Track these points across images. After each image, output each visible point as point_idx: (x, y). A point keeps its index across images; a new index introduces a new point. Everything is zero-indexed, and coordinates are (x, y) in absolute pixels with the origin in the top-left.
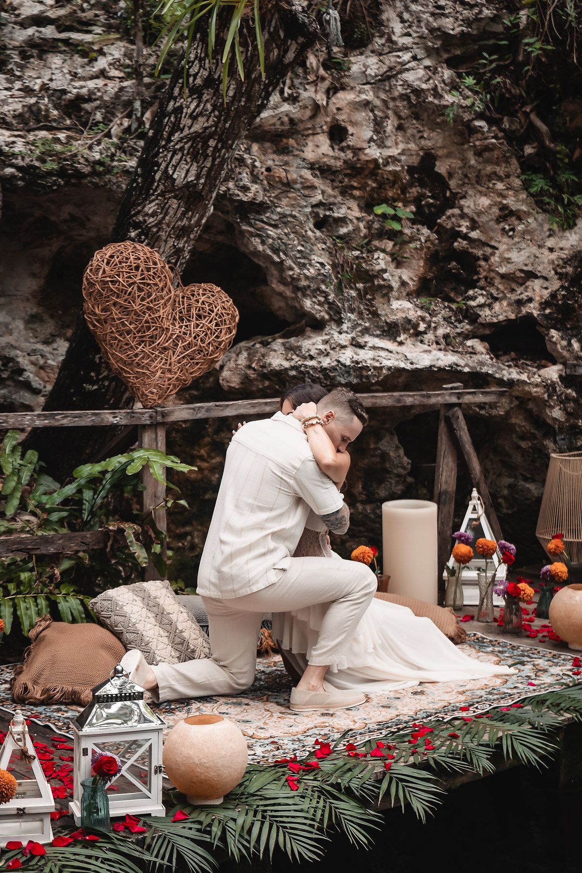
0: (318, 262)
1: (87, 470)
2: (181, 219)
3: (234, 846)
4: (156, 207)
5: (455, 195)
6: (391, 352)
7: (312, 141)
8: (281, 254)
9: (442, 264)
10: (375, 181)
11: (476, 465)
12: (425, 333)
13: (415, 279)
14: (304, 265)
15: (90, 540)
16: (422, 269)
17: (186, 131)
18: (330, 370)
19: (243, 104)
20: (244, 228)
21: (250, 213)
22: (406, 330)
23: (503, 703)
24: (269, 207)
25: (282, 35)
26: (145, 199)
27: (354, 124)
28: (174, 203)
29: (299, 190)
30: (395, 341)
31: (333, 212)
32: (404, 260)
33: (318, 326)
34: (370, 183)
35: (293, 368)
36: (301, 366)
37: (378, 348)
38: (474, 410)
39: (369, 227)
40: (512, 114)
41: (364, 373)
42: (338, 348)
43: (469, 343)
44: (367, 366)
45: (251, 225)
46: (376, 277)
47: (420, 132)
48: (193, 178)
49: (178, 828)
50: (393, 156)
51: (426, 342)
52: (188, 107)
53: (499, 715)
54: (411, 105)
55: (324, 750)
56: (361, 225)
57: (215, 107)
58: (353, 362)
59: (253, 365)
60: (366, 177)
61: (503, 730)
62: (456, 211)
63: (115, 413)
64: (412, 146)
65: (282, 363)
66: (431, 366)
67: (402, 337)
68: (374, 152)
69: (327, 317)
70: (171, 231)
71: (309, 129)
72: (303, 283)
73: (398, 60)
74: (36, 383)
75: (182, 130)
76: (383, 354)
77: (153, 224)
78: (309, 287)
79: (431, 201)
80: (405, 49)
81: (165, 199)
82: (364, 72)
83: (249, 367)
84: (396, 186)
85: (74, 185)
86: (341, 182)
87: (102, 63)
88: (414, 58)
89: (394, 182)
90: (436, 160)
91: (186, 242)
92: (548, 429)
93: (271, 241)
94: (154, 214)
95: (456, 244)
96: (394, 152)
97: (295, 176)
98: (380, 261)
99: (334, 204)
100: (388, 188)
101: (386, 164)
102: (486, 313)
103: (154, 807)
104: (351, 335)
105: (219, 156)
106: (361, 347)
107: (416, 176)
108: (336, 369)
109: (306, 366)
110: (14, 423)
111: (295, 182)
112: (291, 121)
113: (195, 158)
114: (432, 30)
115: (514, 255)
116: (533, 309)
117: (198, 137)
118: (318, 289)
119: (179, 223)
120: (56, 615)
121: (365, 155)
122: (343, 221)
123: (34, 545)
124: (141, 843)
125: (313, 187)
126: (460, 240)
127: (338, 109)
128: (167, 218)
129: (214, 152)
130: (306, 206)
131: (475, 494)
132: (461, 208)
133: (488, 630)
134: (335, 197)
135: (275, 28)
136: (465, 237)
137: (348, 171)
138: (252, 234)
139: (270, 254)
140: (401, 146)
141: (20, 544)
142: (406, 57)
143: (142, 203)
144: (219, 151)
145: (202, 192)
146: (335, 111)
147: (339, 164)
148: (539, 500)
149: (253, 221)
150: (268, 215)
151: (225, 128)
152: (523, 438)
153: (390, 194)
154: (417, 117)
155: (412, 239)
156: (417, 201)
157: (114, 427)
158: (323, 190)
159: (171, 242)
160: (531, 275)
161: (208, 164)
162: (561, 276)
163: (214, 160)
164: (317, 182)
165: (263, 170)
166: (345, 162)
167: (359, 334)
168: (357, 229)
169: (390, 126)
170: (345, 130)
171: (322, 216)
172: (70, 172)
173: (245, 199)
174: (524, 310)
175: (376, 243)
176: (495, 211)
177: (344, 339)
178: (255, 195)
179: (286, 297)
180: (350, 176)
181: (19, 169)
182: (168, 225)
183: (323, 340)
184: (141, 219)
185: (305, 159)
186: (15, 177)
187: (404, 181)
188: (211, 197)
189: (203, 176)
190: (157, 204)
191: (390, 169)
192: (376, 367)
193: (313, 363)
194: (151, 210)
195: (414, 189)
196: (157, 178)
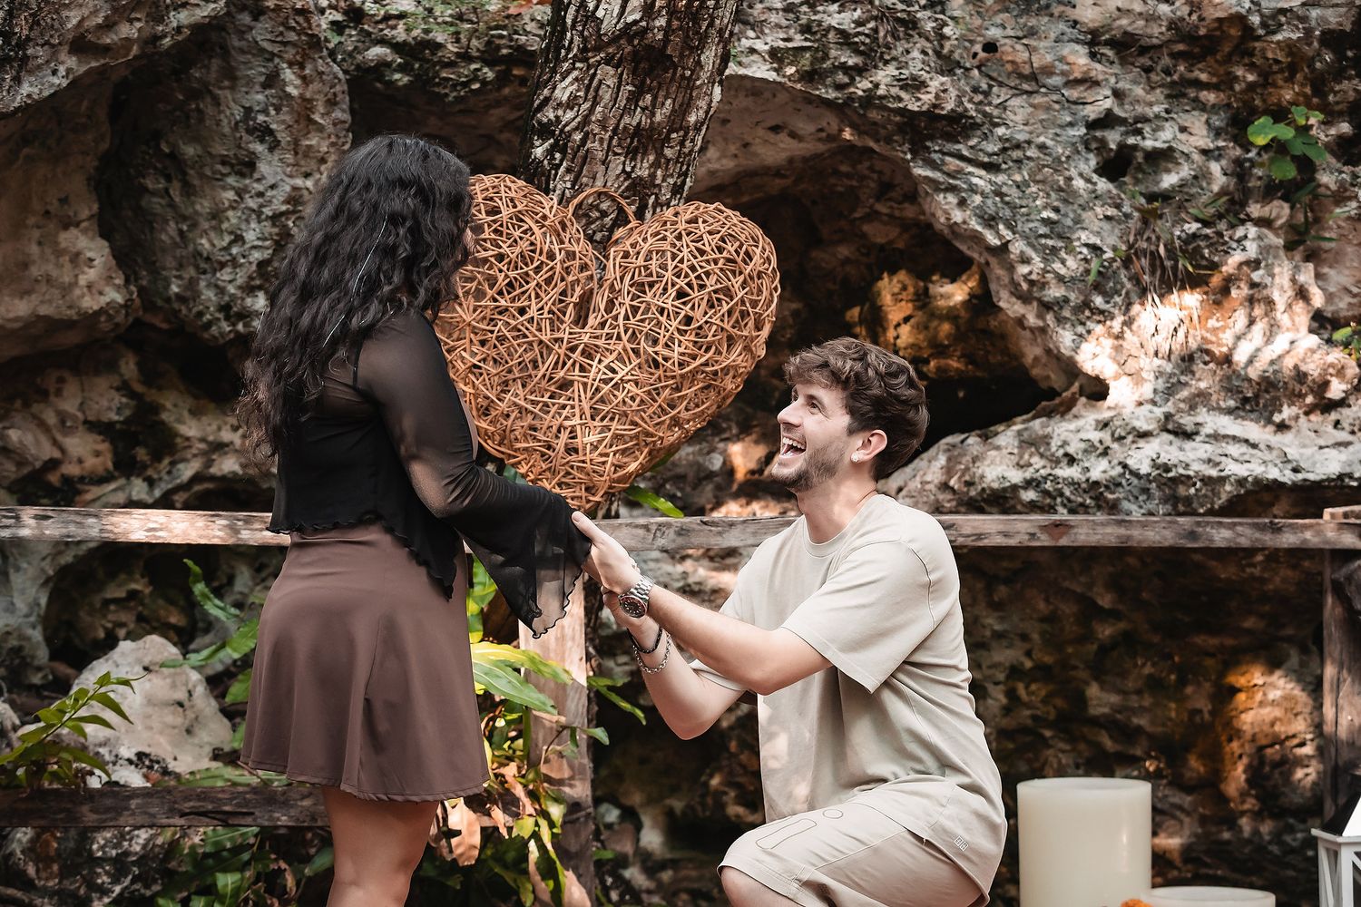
0: (1087, 245)
2: (632, 113)
4: (575, 86)
6: (1254, 446)
8: (1001, 227)
10: (1251, 67)
12: (1342, 403)
14: (1054, 251)
18: (1107, 487)
20: (920, 171)
21: (932, 138)
22: (1295, 397)
24: (976, 126)
26: (554, 71)
28: (607, 74)
29: (1056, 89)
30: (1269, 421)
31: (1144, 138)
32: (1327, 245)
34: (1240, 72)
35: (1029, 484)
36: (1045, 478)
37: (1225, 437)
41: (1182, 491)
42: (1130, 438)
44: (1189, 477)
45: (933, 165)
48: (637, 16)
50: (1290, 10)
51: (1345, 424)
56: (1215, 168)
58: (1155, 465)
59: (952, 483)
60: (1228, 60)
65: (1006, 475)
66: (1341, 477)
67: (1287, 412)
69: (1110, 369)
70: (611, 138)
72: (1055, 292)
76: (1234, 449)
77: (574, 124)
78: (1066, 300)
81: (589, 68)
83: (945, 486)
84: (1299, 76)
85: (522, 82)
86: (1167, 72)
89: (1292, 70)
91: (656, 165)
93: (978, 199)
94: (571, 103)
97: (1049, 58)
98: (1247, 244)
99: (1146, 120)
100: (1280, 83)
101: (1274, 26)
104: (1165, 409)
106: (1189, 436)
107: (1350, 54)
108: (1120, 485)
109: (1055, 479)
110: (184, 532)
111: (1048, 71)
118: (1087, 304)
119: (627, 119)
122: (1163, 157)
123: (238, 805)
125: (1089, 82)
128: (599, 109)
130: (1071, 124)
134: (1151, 105)
137: (1181, 47)
138: (937, 187)
139: (979, 228)
141: (204, 800)
143: (548, 80)
145: (665, 47)
147: (1157, 32)
149: (936, 156)
150: (972, 142)
153: (1288, 95)
156: (1355, 111)
158: (1117, 89)
159: (617, 165)
164: (1098, 70)
165: (978, 48)
166: (1173, 25)
167: (1182, 405)
168: (1201, 176)
171: (1113, 146)
172: (505, 51)
173: (914, 107)
175: (1255, 210)
178: (937, 97)
179: (1032, 330)
180: (1191, 58)
181: (398, 47)
182: (603, 124)
183: (1098, 422)
184: (551, 116)
185: (1076, 22)
186: (388, 65)
187: (1318, 65)
188: (698, 63)
189: (659, 11)
190: (576, 79)
191: (1279, 37)
192: (1210, 478)
193: (1072, 472)
194: (567, 94)
195: (1345, 85)
196: (569, 21)
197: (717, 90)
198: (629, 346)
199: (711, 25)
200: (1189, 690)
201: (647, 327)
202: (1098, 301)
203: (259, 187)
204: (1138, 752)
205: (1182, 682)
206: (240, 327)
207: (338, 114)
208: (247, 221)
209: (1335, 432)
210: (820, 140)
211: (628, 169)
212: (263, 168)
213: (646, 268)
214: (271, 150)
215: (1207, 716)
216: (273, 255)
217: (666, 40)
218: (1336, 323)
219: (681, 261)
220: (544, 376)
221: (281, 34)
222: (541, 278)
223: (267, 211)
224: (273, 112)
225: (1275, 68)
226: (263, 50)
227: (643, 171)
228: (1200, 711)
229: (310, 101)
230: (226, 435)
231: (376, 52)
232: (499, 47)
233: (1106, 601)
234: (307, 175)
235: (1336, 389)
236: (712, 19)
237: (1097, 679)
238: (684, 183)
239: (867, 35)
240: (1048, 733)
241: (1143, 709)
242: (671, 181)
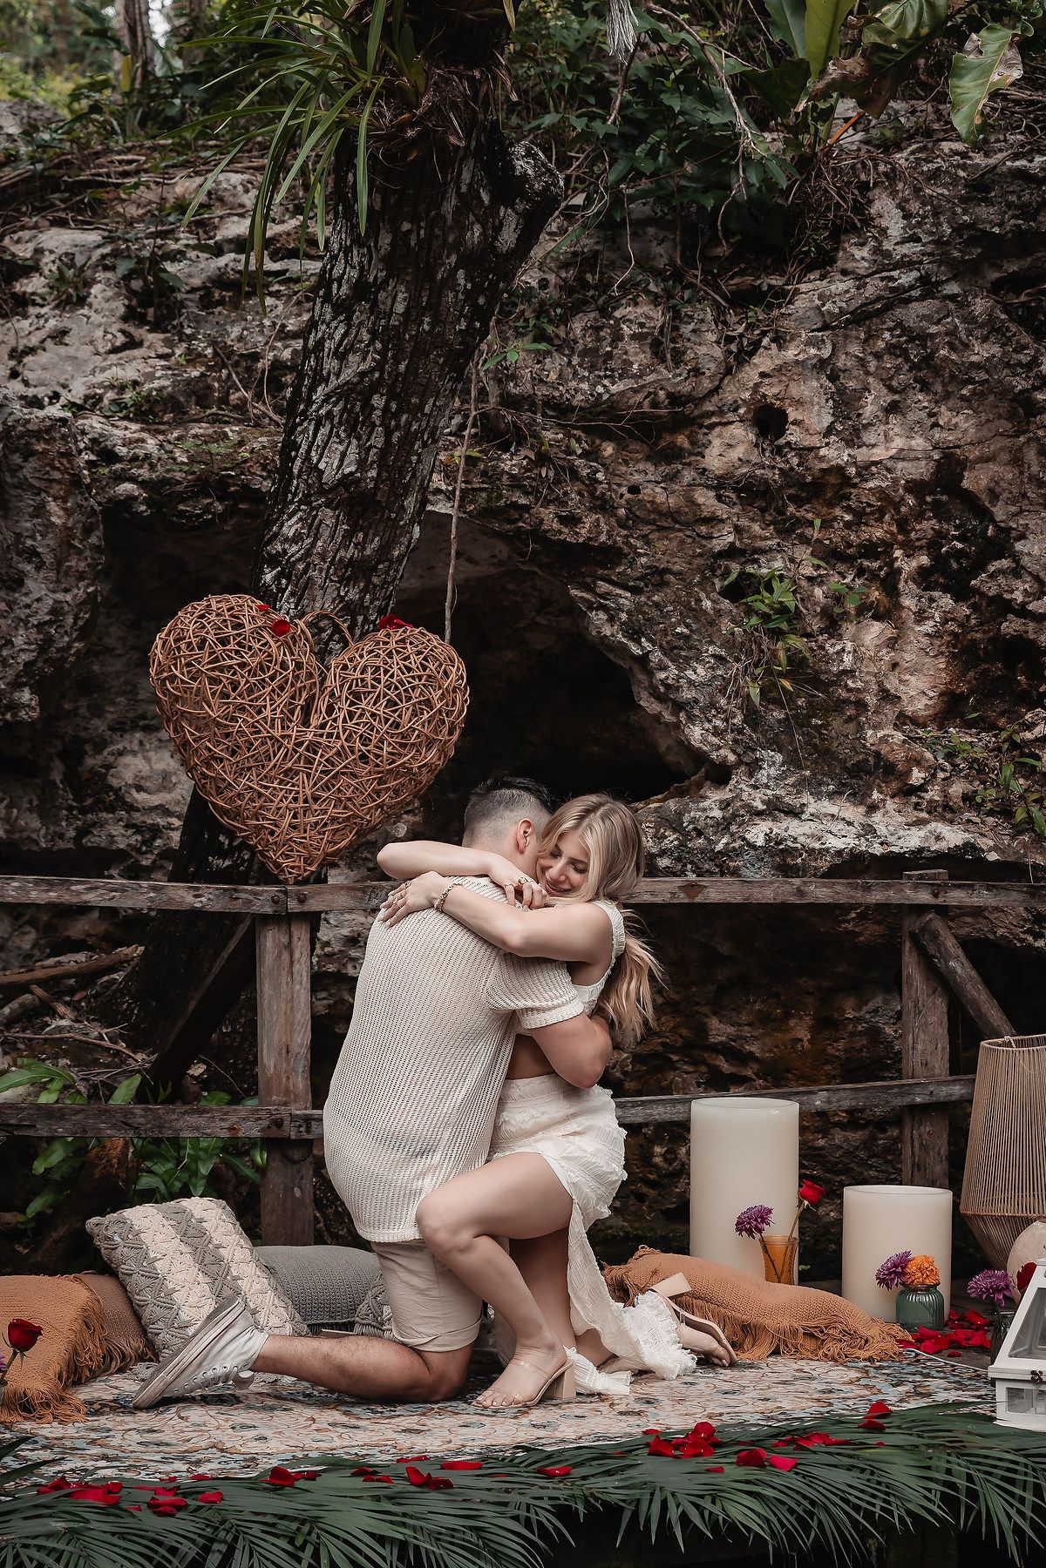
0: (713, 656)
2: (347, 548)
4: (300, 524)
5: (1004, 533)
6: (849, 823)
7: (719, 436)
8: (643, 639)
9: (984, 666)
10: (848, 509)
12: (922, 788)
13: (932, 694)
14: (687, 660)
15: (142, 1120)
16: (944, 675)
17: (333, 382)
18: (729, 856)
19: (426, 327)
20: (574, 592)
21: (584, 564)
22: (883, 783)
24: (623, 556)
25: (485, 197)
26: (282, 512)
27: (799, 403)
28: (328, 516)
29: (689, 526)
30: (863, 803)
31: (760, 567)
34: (839, 513)
35: (665, 852)
36: (678, 849)
37: (827, 815)
38: (1023, 940)
41: (791, 860)
42: (748, 816)
44: (796, 849)
45: (591, 590)
46: (833, 683)
47: (931, 415)
48: (353, 468)
50: (880, 462)
51: (924, 805)
52: (331, 337)
54: (910, 366)
56: (819, 592)
57: (373, 333)
58: (769, 839)
60: (831, 504)
62: (1005, 563)
63: (197, 889)
64: (919, 443)
66: (921, 850)
67: (876, 797)
68: (835, 454)
69: (732, 758)
70: (329, 568)
71: (713, 414)
72: (687, 694)
73: (890, 284)
75: (326, 380)
76: (834, 826)
77: (298, 555)
78: (696, 701)
79: (960, 546)
80: (907, 264)
81: (311, 511)
82: (818, 308)
84: (888, 517)
85: (247, 514)
86: (780, 513)
88: (924, 280)
89: (881, 512)
90: (964, 469)
91: (364, 591)
93: (624, 616)
94: (297, 538)
95: (1005, 625)
96: (880, 453)
97: (683, 500)
99: (763, 552)
100: (872, 522)
101: (865, 473)
104: (775, 792)
105: (398, 427)
106: (795, 813)
107: (928, 499)
108: (740, 854)
109: (687, 849)
111: (682, 510)
112: (674, 399)
113: (352, 431)
114: (960, 229)
117: (352, 390)
118: (713, 705)
119: (342, 553)
121: (822, 459)
123: (22, 1119)
125: (713, 520)
126: (1011, 616)
127: (763, 375)
128: (319, 544)
129: (383, 416)
130: (700, 555)
132: (1015, 557)
134: (766, 539)
135: (470, 185)
136: (1022, 612)
137: (792, 491)
138: (591, 606)
139: (625, 640)
140: (899, 443)
142: (908, 278)
143: (278, 519)
144: (396, 416)
145: (375, 494)
146: (757, 379)
147: (772, 477)
149: (589, 580)
150: (621, 569)
151: (398, 374)
154: (925, 387)
155: (921, 617)
156: (933, 546)
157: (195, 914)
158: (738, 526)
159: (333, 590)
161: (378, 440)
163: (388, 434)
164: (722, 510)
165: (624, 490)
166: (785, 474)
167: (791, 789)
169: (871, 405)
170: (783, 415)
171: (735, 574)
172: (233, 489)
173: (572, 539)
177: (761, 799)
178: (592, 531)
179: (667, 724)
180: (799, 501)
181: (143, 484)
182: (323, 557)
183: (721, 802)
184: (279, 548)
185: (705, 470)
186: (136, 498)
187: (903, 509)
188: (403, 506)
189: (371, 464)
190: (301, 519)
191: (871, 484)
192: (813, 850)
193: (701, 843)
194: (293, 530)
195: (925, 525)
196: (296, 471)
197: (417, 529)
198: (346, 744)
199: (414, 476)
200: (792, 1023)
201: (361, 730)
202: (723, 702)
203: (27, 600)
204: (749, 1073)
205: (787, 1016)
206: (8, 716)
207: (93, 540)
208: (16, 628)
209: (916, 813)
210: (492, 564)
211: (342, 594)
212: (30, 583)
213: (363, 680)
214: (38, 569)
215: (806, 1044)
216: (37, 657)
217: (376, 487)
218: (915, 721)
219: (392, 676)
220: (275, 766)
221: (48, 473)
222: (274, 684)
223: (34, 621)
224: (39, 538)
225: (868, 510)
226: (32, 486)
227: (353, 594)
228: (801, 1040)
229: (71, 529)
231: (126, 488)
232: (229, 485)
233: (725, 949)
234: (66, 591)
235: (917, 776)
236: (414, 471)
237: (715, 1014)
238: (388, 605)
239: (534, 479)
240: (675, 1058)
241: (756, 1038)
242: (377, 603)
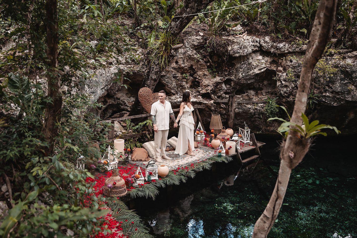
0: (174, 84)
1: (140, 124)
3: (168, 184)
5: (196, 72)
7: (173, 64)
8: (168, 83)
9: (194, 83)
10: (183, 70)
11: (200, 117)
13: (190, 86)
14: (172, 85)
15: (141, 134)
16: (191, 84)
17: (154, 71)
23: (204, 159)
24: (166, 76)
26: (148, 80)
27: (179, 61)
29: (171, 72)
32: (188, 83)
33: (174, 94)
36: (171, 101)
39: (182, 77)
40: (206, 58)
43: (199, 96)
46: (183, 86)
47: (190, 61)
48: (155, 78)
49: (160, 181)
53: (203, 162)
54: (189, 57)
55: (179, 168)
60: (181, 69)
61: (204, 164)
62: (196, 74)
63: (144, 115)
64: (189, 64)
68: (183, 65)
70: (152, 85)
74: (128, 105)
78: (172, 88)
79: (192, 73)
80: (188, 47)
81: (151, 81)
82: (181, 52)
86: (177, 70)
87: (138, 52)
88: (189, 49)
89: (186, 70)
90: (193, 66)
91: (154, 87)
92: (212, 111)
93: (166, 81)
94: (149, 83)
95: (196, 80)
96: (186, 65)
97: (170, 70)
98: (184, 83)
99: (176, 74)
101: (185, 67)
102: (201, 92)
103: (157, 178)
107: (190, 69)
108: (177, 102)
113: (156, 75)
114: (192, 44)
115: (206, 82)
116: (209, 91)
117: (156, 72)
118: (174, 89)
120: (137, 147)
121: (181, 66)
122: (178, 77)
123: (133, 136)
124: (156, 183)
125: (173, 72)
128: (151, 83)
130: (172, 75)
131: (200, 123)
133: (202, 145)
136: (198, 79)
138: (163, 80)
139: (166, 83)
141: (131, 136)
142: (188, 49)
144: (160, 73)
145: (157, 79)
146: (176, 59)
147: (177, 67)
148: (210, 121)
149: (163, 78)
152: (207, 112)
153: (185, 72)
154: (190, 59)
155: (189, 79)
156: (190, 73)
158: (174, 72)
159: (152, 87)
160: (209, 85)
162: (214, 86)
164: (173, 71)
168: (180, 78)
169: (185, 61)
171: (174, 76)
172: (134, 72)
174: (208, 91)
175: (183, 80)
176: (203, 74)
177: (178, 97)
178: (164, 74)
180: (179, 69)
181: (126, 72)
185: (171, 67)
186: (125, 74)
187: (188, 70)
193: (173, 101)
230: (111, 101)
